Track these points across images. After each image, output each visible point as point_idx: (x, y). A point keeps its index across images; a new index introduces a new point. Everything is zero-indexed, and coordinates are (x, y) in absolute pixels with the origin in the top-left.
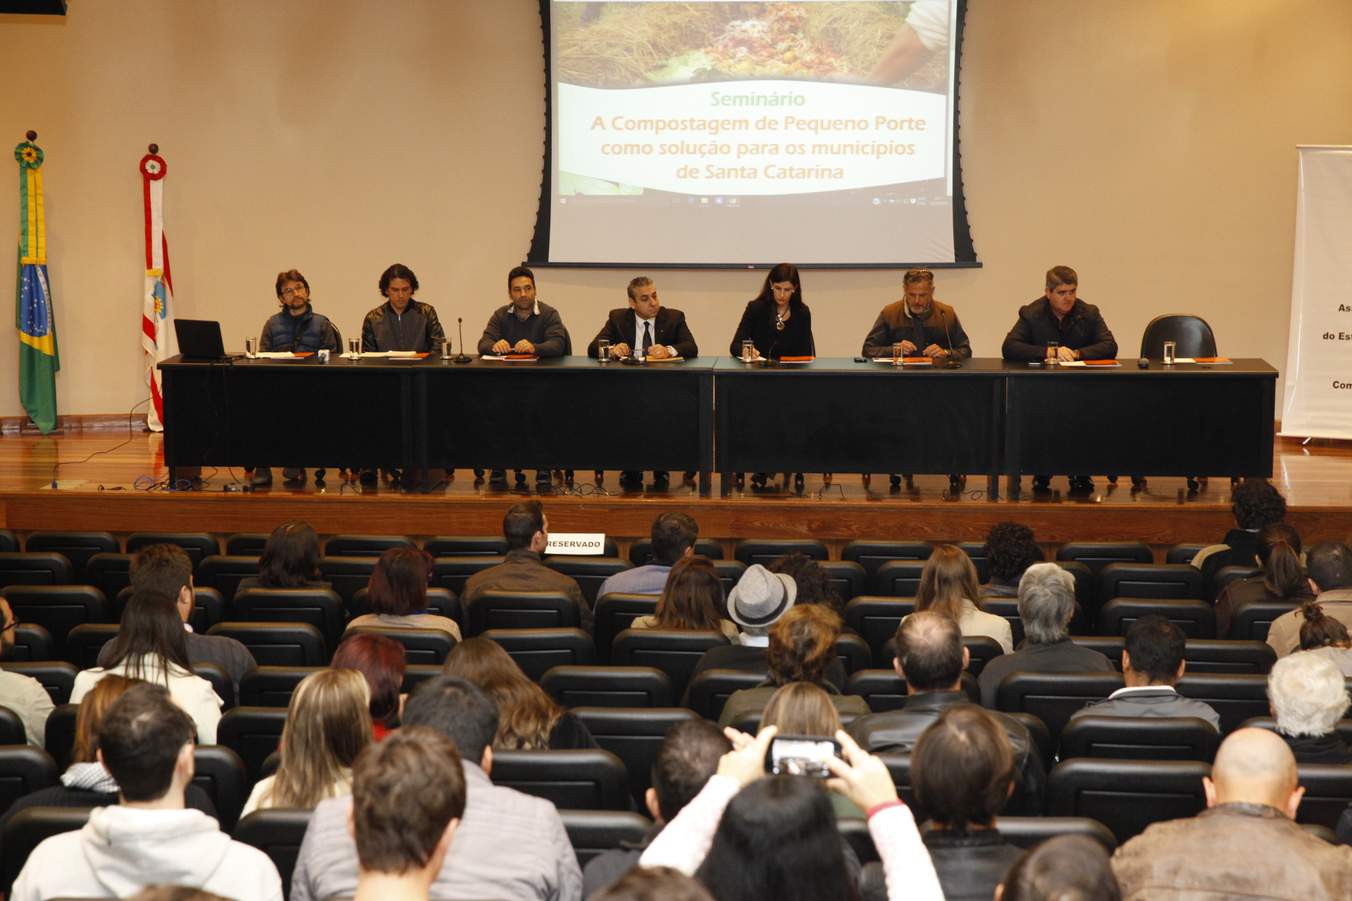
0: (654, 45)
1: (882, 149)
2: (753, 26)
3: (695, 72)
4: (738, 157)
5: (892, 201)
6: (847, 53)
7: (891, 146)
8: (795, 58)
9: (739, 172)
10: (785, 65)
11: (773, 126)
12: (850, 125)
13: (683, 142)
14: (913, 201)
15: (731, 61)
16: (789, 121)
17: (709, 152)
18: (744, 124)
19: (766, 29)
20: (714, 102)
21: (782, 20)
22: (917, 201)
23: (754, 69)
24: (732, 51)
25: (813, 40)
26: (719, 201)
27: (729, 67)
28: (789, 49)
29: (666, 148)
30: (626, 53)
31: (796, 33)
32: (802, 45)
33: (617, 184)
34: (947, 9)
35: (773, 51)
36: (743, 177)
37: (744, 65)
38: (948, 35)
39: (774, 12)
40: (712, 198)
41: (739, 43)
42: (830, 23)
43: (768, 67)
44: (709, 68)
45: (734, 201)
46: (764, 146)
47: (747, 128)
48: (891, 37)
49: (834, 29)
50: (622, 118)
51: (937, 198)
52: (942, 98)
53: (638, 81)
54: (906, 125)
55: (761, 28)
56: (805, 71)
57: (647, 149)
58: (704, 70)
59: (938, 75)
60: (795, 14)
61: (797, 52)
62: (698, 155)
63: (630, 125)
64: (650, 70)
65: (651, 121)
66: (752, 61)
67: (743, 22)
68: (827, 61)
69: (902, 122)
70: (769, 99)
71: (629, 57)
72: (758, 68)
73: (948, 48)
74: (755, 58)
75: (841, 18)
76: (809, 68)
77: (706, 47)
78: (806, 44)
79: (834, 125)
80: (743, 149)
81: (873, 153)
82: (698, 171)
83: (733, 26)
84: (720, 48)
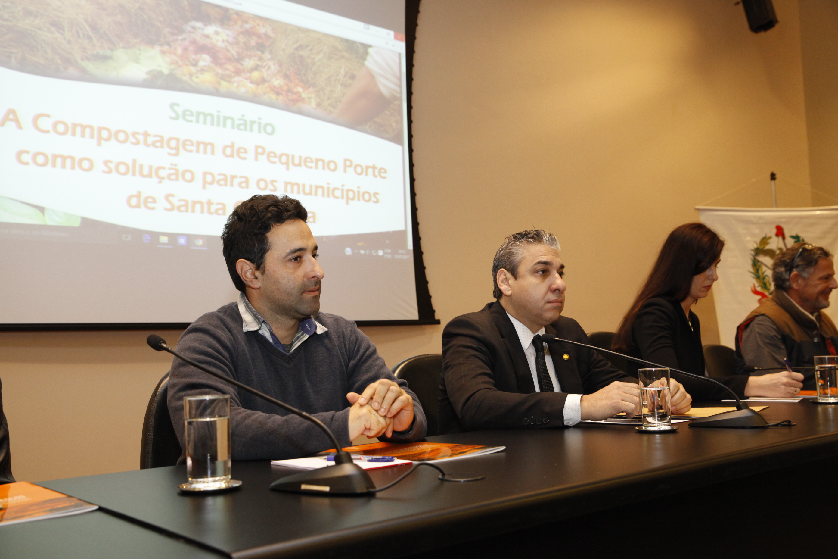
0: (94, 28)
1: (351, 195)
2: (217, 33)
3: (148, 73)
4: (204, 188)
5: (362, 252)
6: (314, 85)
7: (359, 192)
8: (263, 81)
9: (206, 206)
10: (253, 86)
11: (242, 155)
12: (320, 164)
13: (134, 161)
14: (381, 253)
15: (193, 69)
16: (259, 151)
17: (169, 177)
18: (209, 147)
19: (230, 39)
20: (173, 115)
21: (248, 33)
22: (384, 253)
23: (219, 83)
24: (193, 56)
25: (280, 64)
26: (182, 241)
27: (191, 75)
28: (256, 68)
29: (112, 166)
30: (53, 29)
31: (263, 52)
32: (269, 68)
33: (42, 210)
34: (397, 60)
35: (239, 66)
36: (210, 213)
37: (207, 77)
38: (400, 86)
39: (239, 23)
40: (173, 237)
41: (202, 49)
42: (297, 49)
43: (235, 85)
44: (166, 72)
45: (200, 242)
46: (233, 177)
47: (213, 153)
48: (353, 77)
49: (301, 57)
50: (48, 116)
51: (400, 251)
52: (398, 148)
53: (71, 71)
54: (370, 171)
55: (225, 38)
56: (274, 97)
57: (86, 164)
58: (161, 73)
59: (394, 125)
60: (262, 30)
61: (265, 73)
62: (155, 180)
63: (61, 128)
64: (88, 59)
65: (91, 128)
66: (217, 74)
67: (206, 25)
68: (295, 90)
69: (367, 167)
70: (237, 122)
71: (57, 35)
72: (224, 83)
73: (400, 99)
74: (220, 71)
75: (307, 46)
76: (278, 94)
77: (161, 45)
78: (274, 67)
79: (305, 162)
80: (209, 178)
81: (342, 198)
82: (154, 201)
83: (194, 28)
84: (179, 51)
